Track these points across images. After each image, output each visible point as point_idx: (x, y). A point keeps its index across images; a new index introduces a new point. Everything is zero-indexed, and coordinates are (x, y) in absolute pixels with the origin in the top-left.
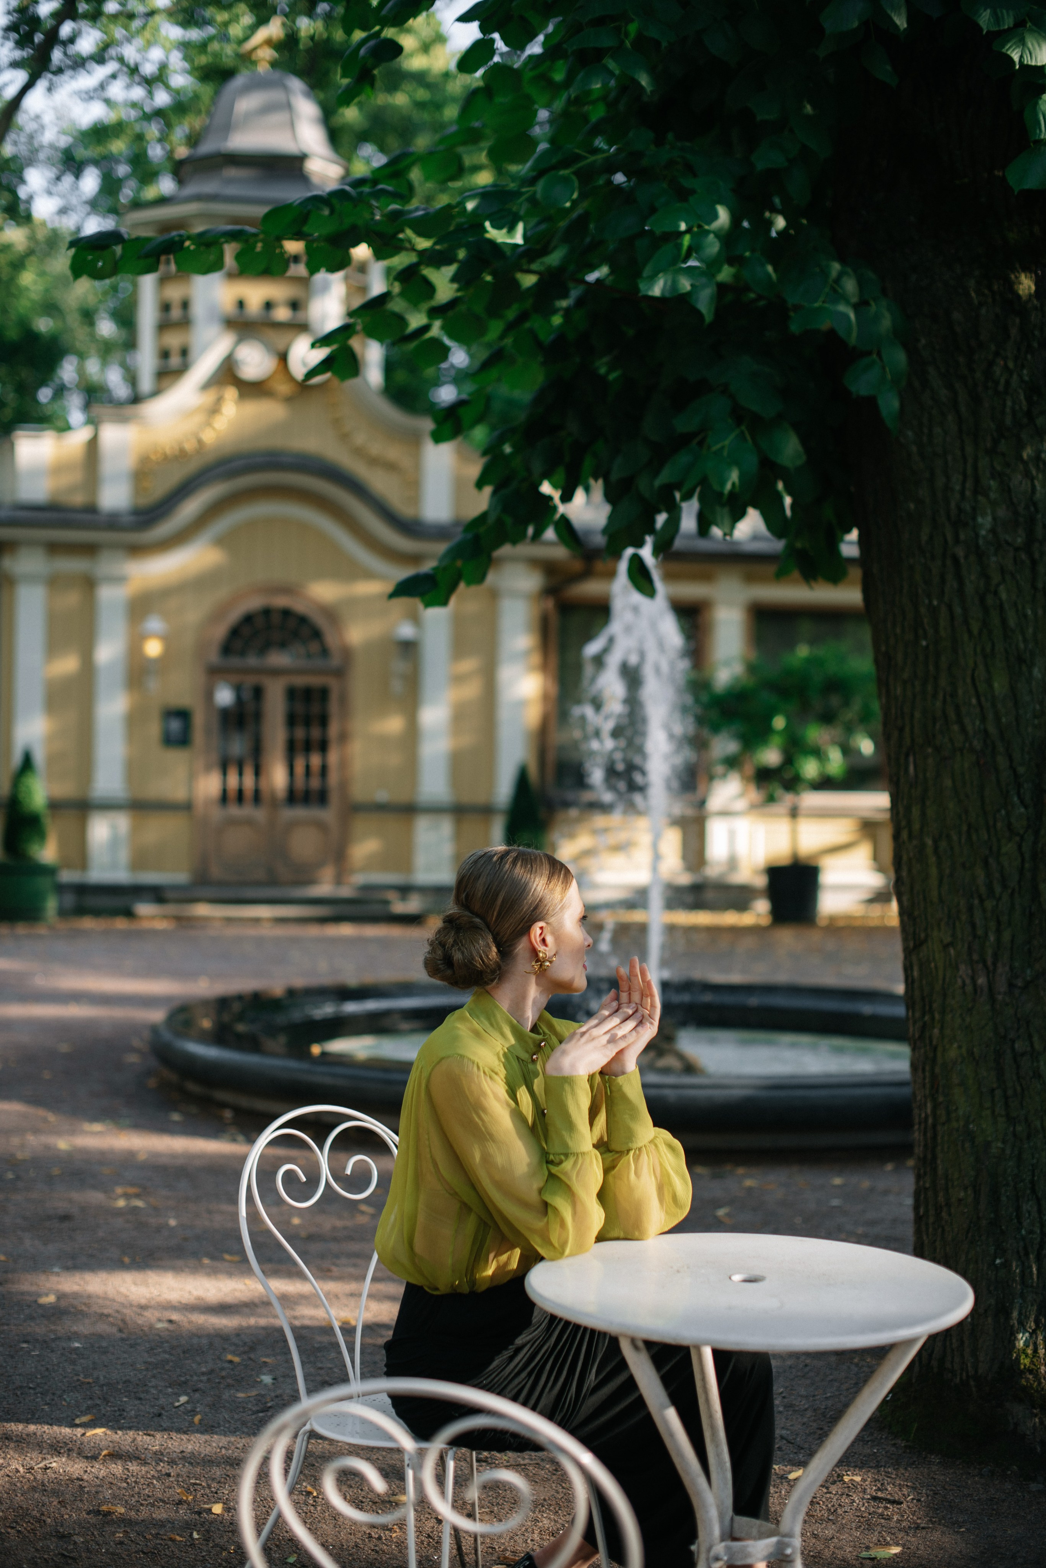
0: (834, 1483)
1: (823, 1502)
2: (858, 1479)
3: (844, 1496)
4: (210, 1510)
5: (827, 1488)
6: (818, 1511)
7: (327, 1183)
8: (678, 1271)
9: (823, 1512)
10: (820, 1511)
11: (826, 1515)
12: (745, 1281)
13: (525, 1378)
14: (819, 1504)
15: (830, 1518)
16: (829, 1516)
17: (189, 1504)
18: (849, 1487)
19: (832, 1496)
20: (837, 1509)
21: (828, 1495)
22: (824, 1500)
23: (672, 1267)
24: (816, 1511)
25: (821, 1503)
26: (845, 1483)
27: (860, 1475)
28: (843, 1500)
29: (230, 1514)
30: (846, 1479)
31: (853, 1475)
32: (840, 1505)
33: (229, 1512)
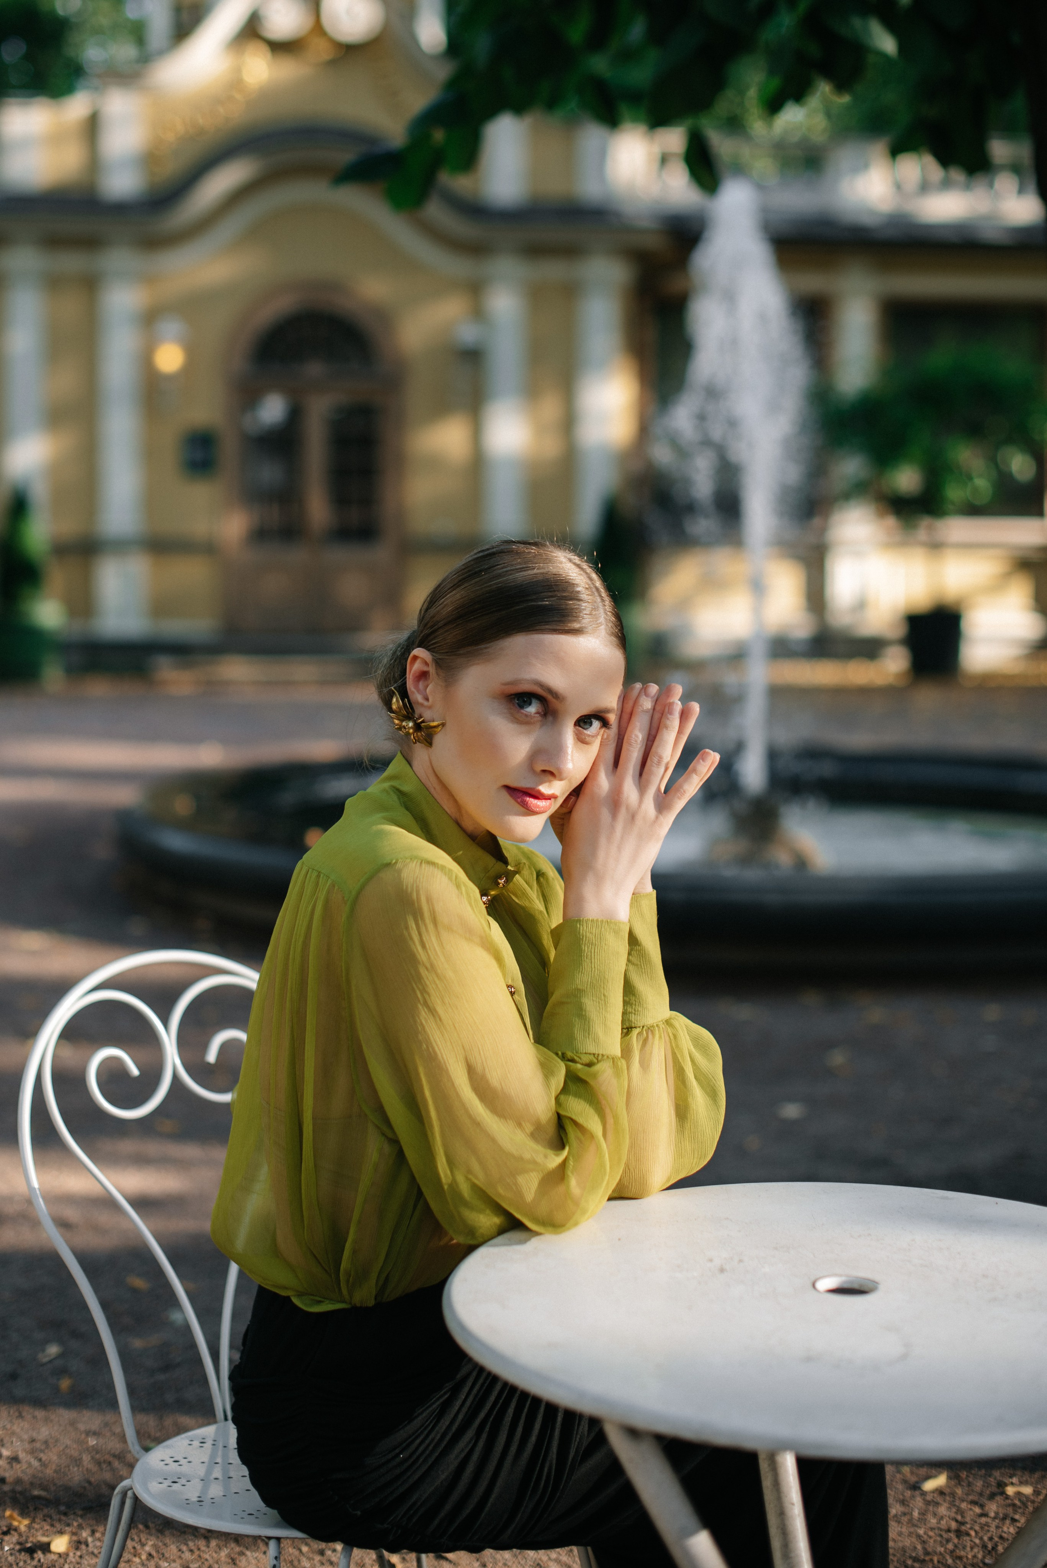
0: (992, 1496)
1: (976, 1532)
2: (1027, 1490)
3: (1008, 1522)
4: (48, 1544)
5: (982, 1506)
6: (968, 1549)
7: (176, 1078)
8: (722, 1270)
9: (976, 1550)
10: (972, 1548)
11: (980, 1556)
12: (840, 1291)
13: (471, 1439)
14: (968, 1534)
15: (987, 1561)
16: (984, 1557)
17: (20, 1535)
18: (1014, 1505)
19: (989, 1520)
20: (996, 1545)
21: (983, 1520)
22: (977, 1528)
23: (711, 1260)
24: (964, 1548)
25: (973, 1533)
26: (1008, 1497)
27: (1031, 1484)
28: (1005, 1529)
29: (78, 1553)
30: (1010, 1490)
31: (1021, 1483)
32: (1001, 1537)
33: (77, 1549)
